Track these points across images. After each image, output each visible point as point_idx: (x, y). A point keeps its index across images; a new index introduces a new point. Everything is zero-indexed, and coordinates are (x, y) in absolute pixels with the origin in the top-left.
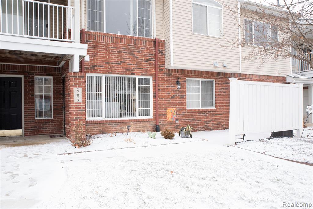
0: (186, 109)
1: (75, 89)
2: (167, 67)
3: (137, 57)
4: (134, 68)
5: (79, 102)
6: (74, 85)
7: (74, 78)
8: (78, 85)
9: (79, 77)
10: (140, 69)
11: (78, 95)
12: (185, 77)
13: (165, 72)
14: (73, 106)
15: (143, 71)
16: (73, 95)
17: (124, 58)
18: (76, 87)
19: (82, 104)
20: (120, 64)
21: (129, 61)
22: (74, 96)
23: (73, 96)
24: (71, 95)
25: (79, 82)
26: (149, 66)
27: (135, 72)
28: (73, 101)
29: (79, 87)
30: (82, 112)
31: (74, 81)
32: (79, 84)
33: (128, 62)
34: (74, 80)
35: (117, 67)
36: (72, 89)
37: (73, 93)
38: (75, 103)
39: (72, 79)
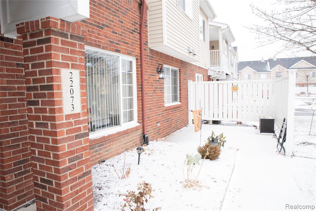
0: (164, 106)
1: (65, 73)
2: (150, 46)
3: (122, 23)
4: (119, 41)
5: (75, 112)
6: (61, 61)
7: (60, 38)
8: (70, 63)
9: (72, 37)
10: (126, 43)
11: (72, 91)
12: (163, 62)
13: (148, 53)
14: (62, 125)
15: (129, 47)
16: (61, 93)
17: (107, 19)
18: (67, 66)
19: (81, 119)
20: (102, 28)
21: (114, 26)
22: (64, 95)
23: (60, 95)
24: (55, 91)
25: (73, 52)
26: (135, 40)
27: (121, 48)
28: (61, 110)
29: (74, 66)
30: (82, 139)
31: (62, 50)
32: (72, 61)
33: (112, 29)
34: (60, 45)
35: (99, 34)
36: (58, 72)
37: (59, 87)
38: (68, 117)
39: (56, 41)
